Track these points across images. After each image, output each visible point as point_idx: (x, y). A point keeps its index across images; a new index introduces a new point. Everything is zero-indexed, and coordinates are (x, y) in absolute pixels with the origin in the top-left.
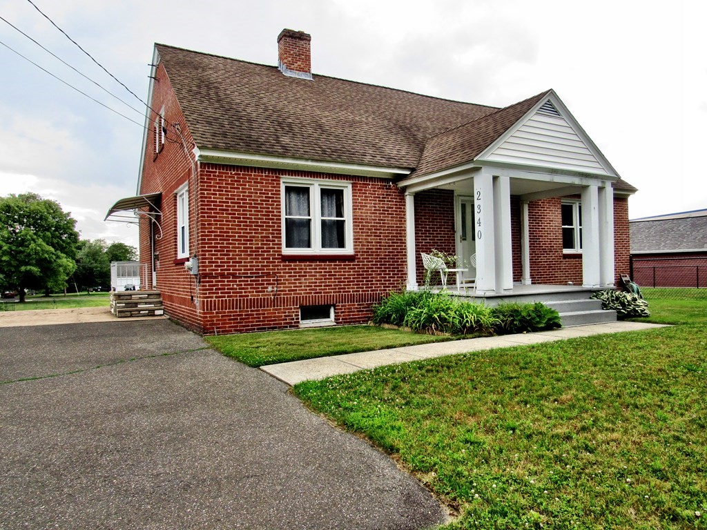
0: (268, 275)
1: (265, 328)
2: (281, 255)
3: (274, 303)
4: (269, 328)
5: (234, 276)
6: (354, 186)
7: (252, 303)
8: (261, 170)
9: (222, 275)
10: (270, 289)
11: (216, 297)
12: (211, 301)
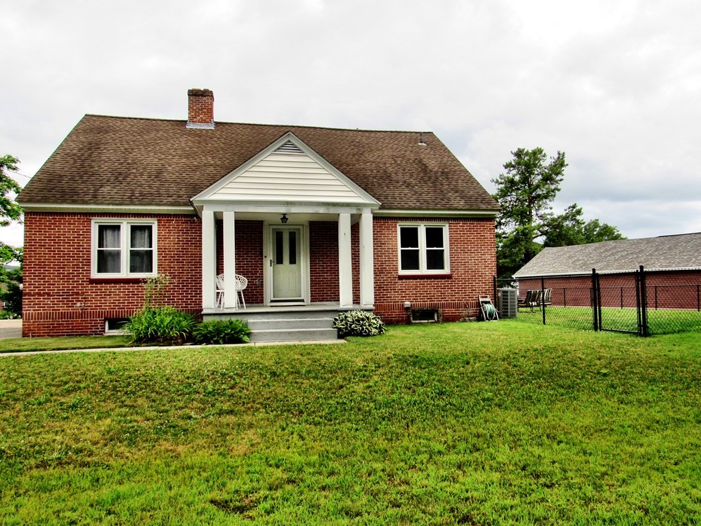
0: (77, 294)
1: (73, 335)
2: (89, 279)
3: (81, 315)
4: (76, 335)
5: (48, 294)
6: (159, 221)
7: (63, 315)
8: (74, 214)
9: (39, 294)
10: (79, 304)
11: (34, 310)
12: (29, 313)
